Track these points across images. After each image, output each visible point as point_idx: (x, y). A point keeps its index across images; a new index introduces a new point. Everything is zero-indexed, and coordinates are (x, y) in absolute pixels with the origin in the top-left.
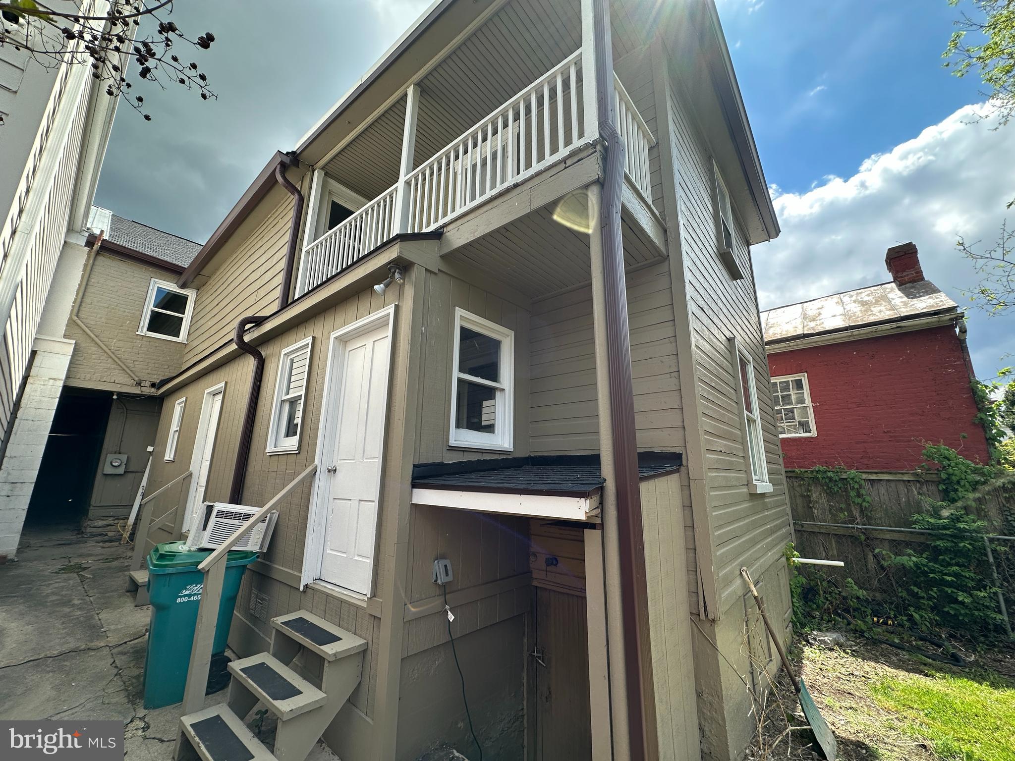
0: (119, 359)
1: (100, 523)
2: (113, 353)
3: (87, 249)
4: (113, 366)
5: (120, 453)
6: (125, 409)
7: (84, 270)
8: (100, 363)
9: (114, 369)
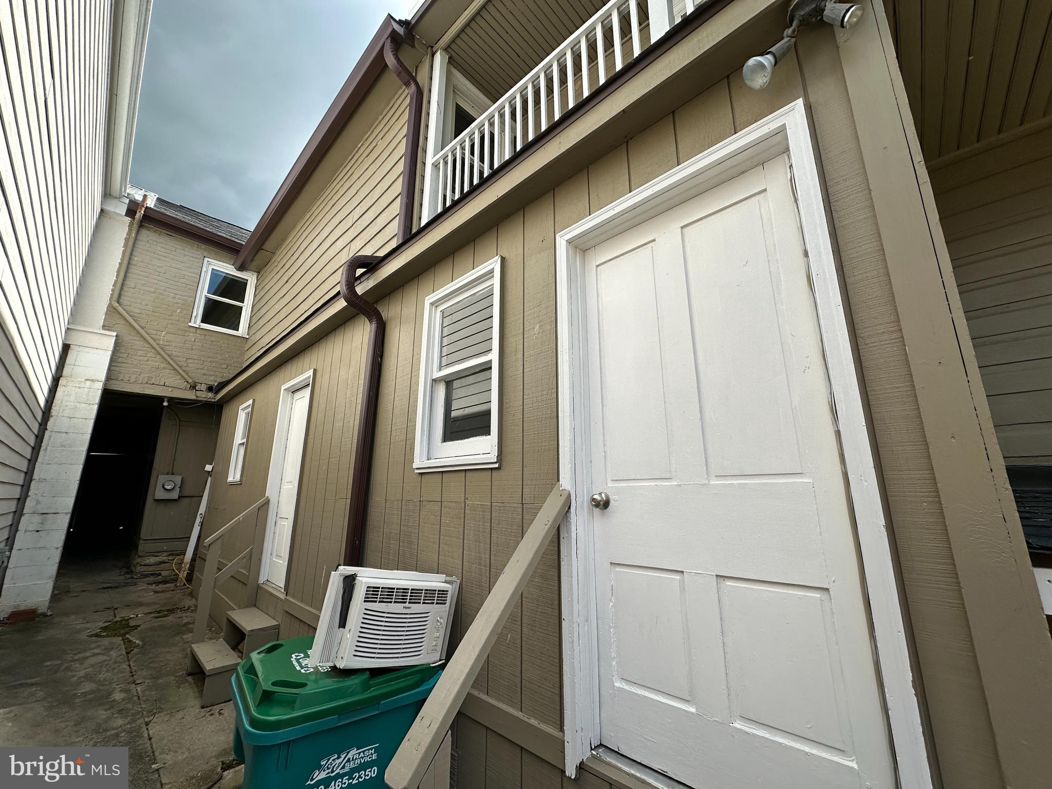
0: (169, 356)
1: (152, 560)
2: (162, 349)
3: (128, 219)
4: (162, 365)
5: (173, 474)
6: (178, 420)
7: (125, 246)
8: (148, 361)
9: (164, 368)
